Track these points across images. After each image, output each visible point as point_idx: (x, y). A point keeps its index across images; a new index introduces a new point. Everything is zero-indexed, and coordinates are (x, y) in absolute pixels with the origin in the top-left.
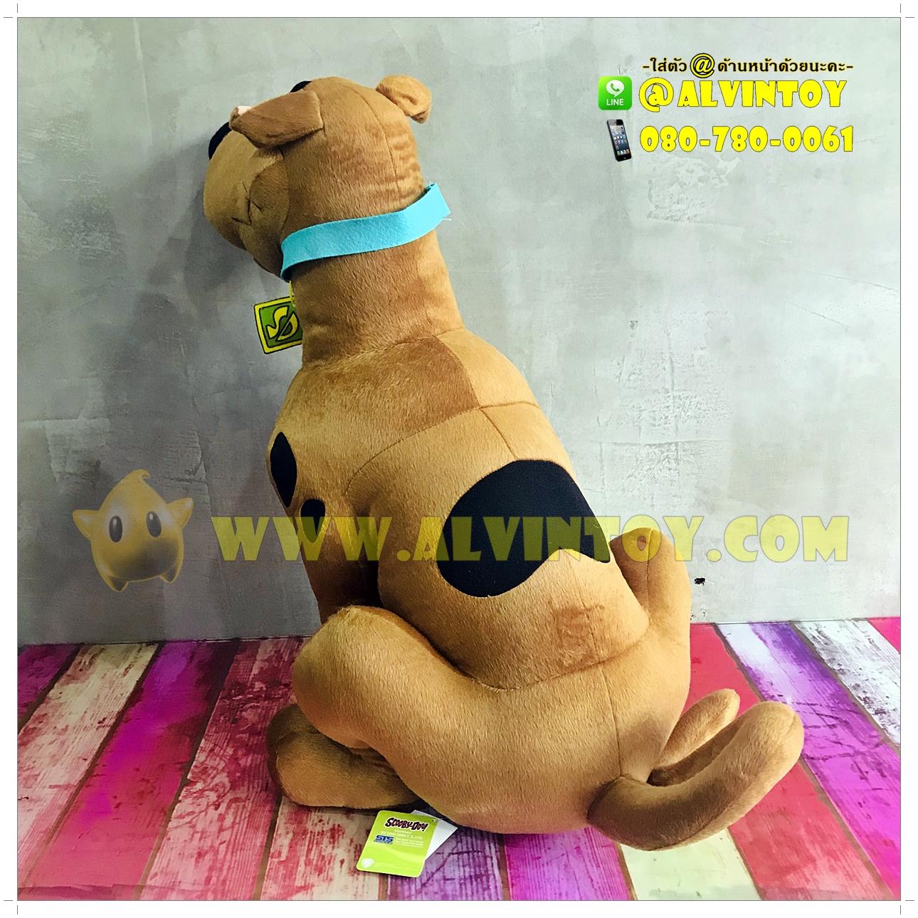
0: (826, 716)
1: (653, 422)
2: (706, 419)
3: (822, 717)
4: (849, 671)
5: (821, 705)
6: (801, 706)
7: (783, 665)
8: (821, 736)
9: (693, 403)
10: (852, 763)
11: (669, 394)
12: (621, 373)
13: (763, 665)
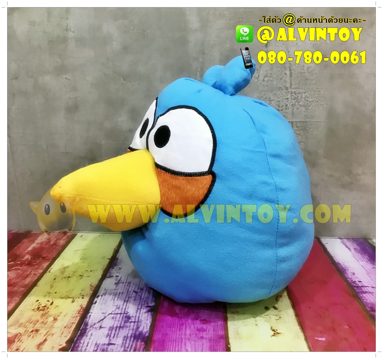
1: (278, 108)
2: (311, 107)
9: (303, 97)
11: (288, 91)
12: (259, 76)
13: (348, 262)
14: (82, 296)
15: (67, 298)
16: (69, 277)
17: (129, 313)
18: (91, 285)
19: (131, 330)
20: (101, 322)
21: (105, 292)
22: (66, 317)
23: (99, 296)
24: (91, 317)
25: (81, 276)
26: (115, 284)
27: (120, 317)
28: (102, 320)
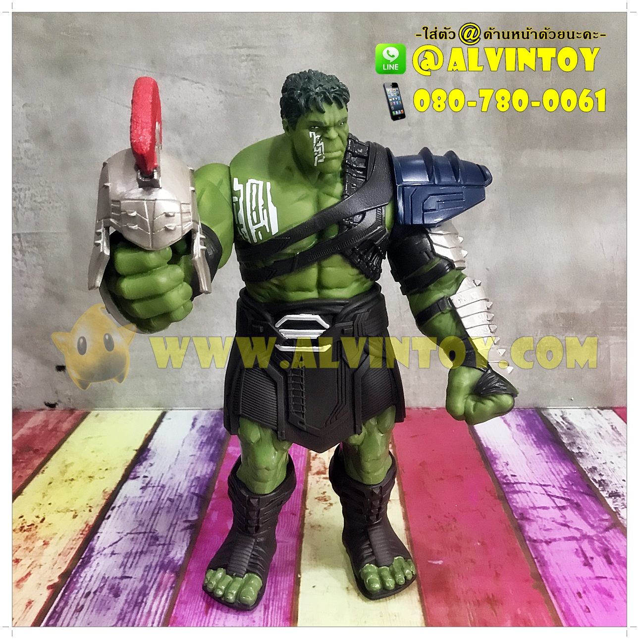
0: (558, 497)
3: (553, 498)
4: (588, 454)
5: (554, 487)
6: (533, 486)
7: (523, 447)
8: (548, 518)
10: (578, 547)
13: (503, 446)
14: (89, 508)
15: (67, 511)
16: (72, 480)
17: (157, 531)
18: (104, 491)
19: (158, 556)
20: (114, 545)
21: (124, 502)
22: (61, 540)
23: (114, 507)
24: (100, 539)
25: (91, 478)
26: (141, 489)
27: (143, 538)
28: (116, 542)
